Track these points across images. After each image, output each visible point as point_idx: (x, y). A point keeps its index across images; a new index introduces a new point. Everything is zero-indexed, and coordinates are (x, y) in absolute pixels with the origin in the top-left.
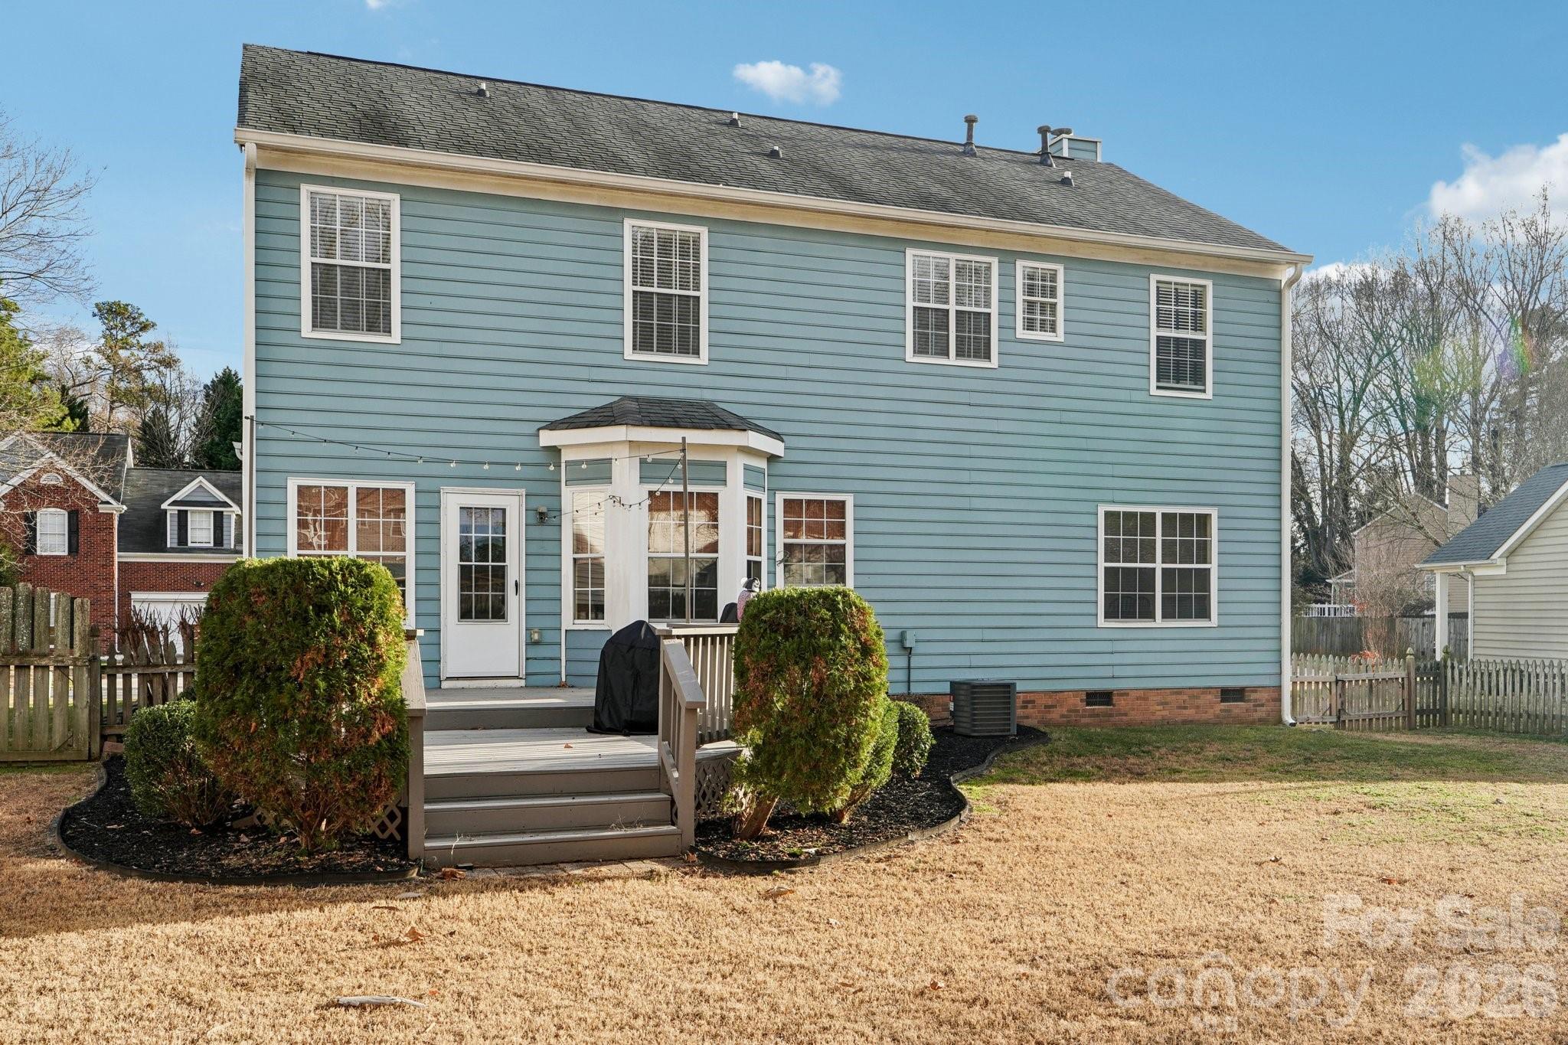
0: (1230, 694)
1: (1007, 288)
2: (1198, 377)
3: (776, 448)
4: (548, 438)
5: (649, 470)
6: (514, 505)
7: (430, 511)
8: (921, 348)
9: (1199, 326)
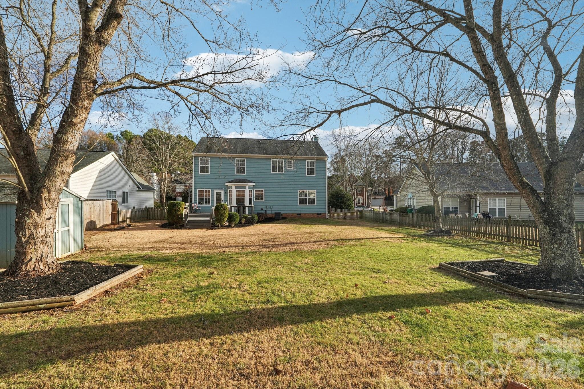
0: (318, 214)
1: (285, 164)
2: (313, 173)
3: (254, 184)
4: (226, 184)
5: (236, 188)
6: (222, 192)
7: (213, 192)
8: (273, 171)
9: (314, 166)
